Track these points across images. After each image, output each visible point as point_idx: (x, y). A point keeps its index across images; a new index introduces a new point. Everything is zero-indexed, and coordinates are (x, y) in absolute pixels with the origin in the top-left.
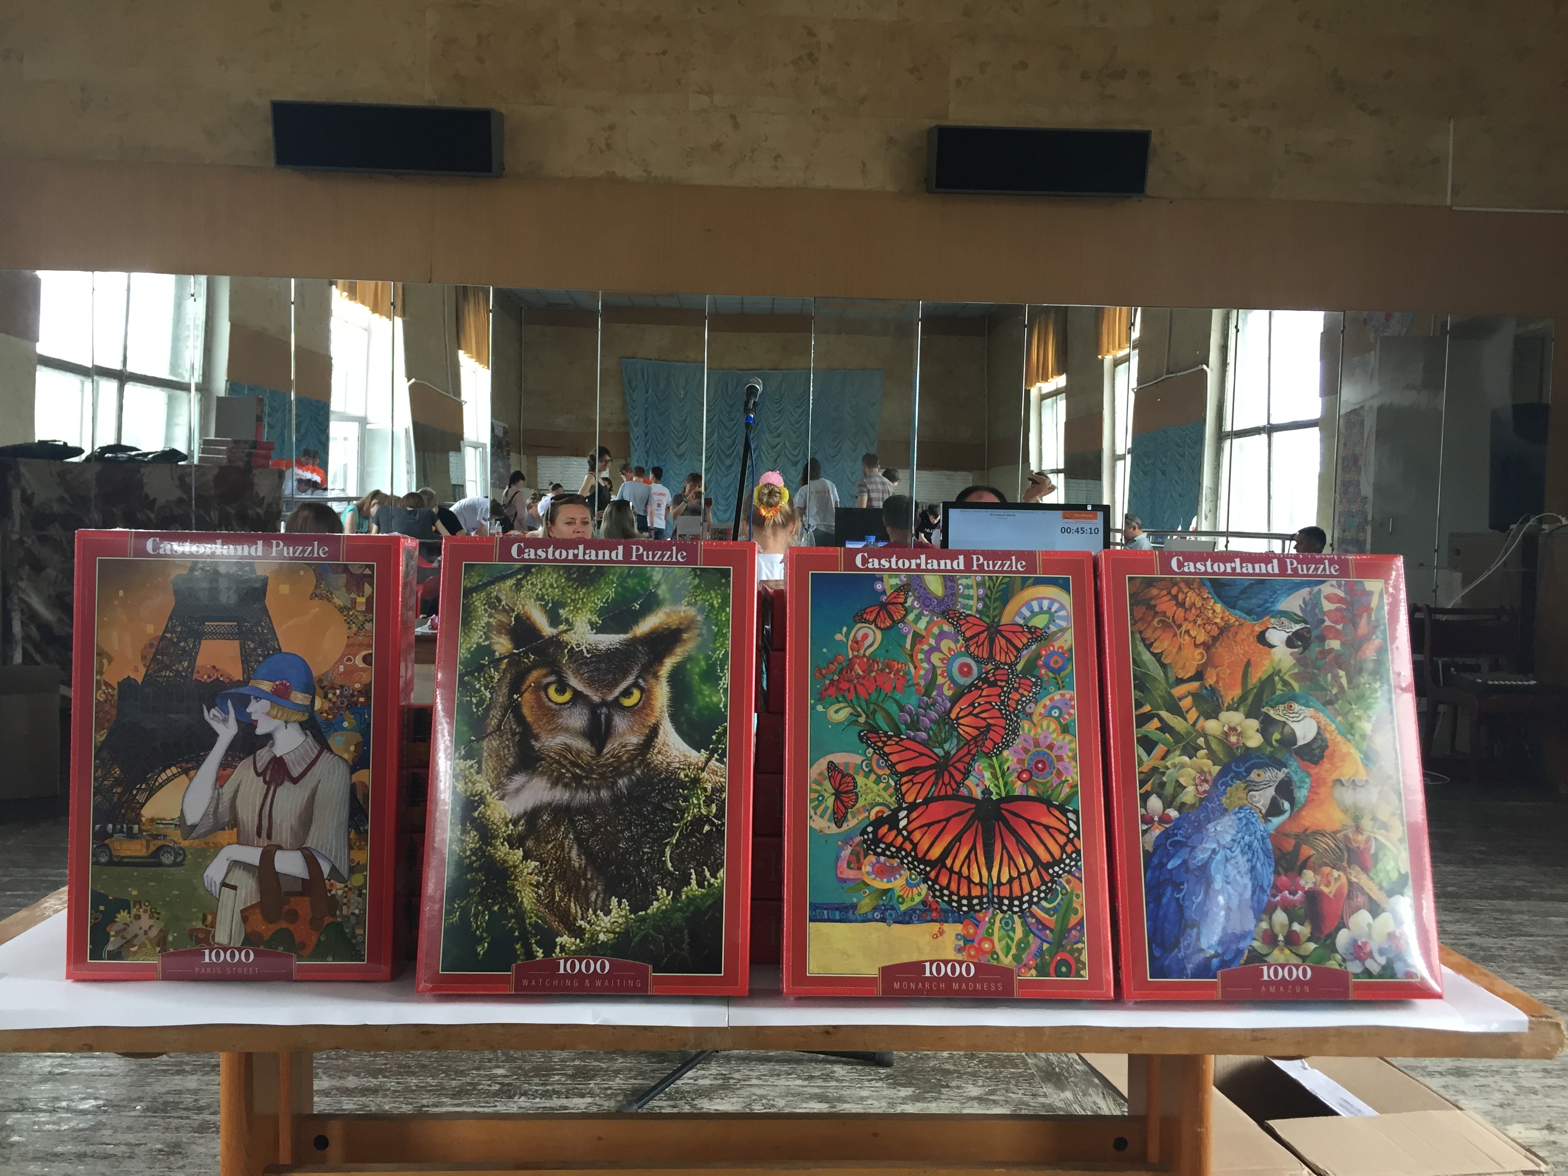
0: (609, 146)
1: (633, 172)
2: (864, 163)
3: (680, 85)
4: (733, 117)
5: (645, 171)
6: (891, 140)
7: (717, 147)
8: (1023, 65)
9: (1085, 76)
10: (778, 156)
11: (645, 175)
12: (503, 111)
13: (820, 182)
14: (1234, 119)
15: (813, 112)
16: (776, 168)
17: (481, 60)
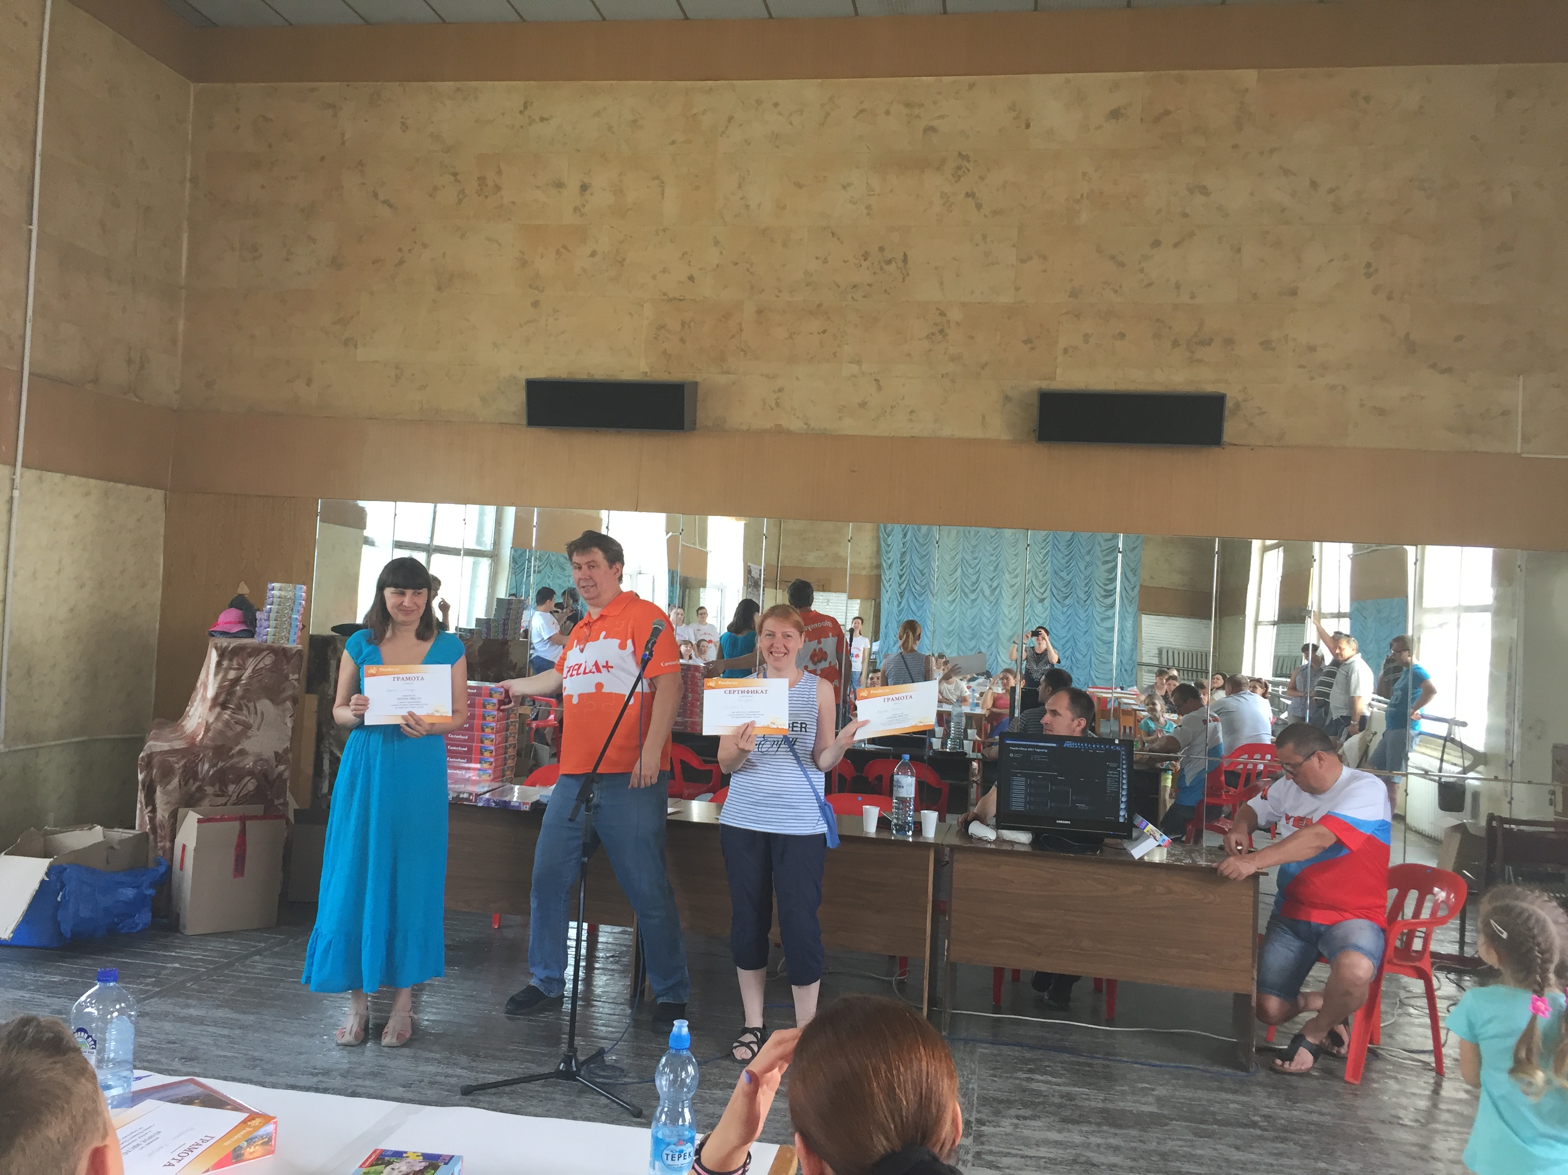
0: (777, 404)
1: (796, 425)
2: (984, 417)
3: (836, 356)
4: (877, 380)
5: (806, 424)
6: (1007, 398)
7: (863, 405)
8: (1122, 335)
9: (1176, 344)
10: (912, 412)
11: (805, 427)
12: (698, 379)
13: (948, 431)
14: (1312, 378)
15: (942, 377)
16: (911, 420)
17: (682, 341)
